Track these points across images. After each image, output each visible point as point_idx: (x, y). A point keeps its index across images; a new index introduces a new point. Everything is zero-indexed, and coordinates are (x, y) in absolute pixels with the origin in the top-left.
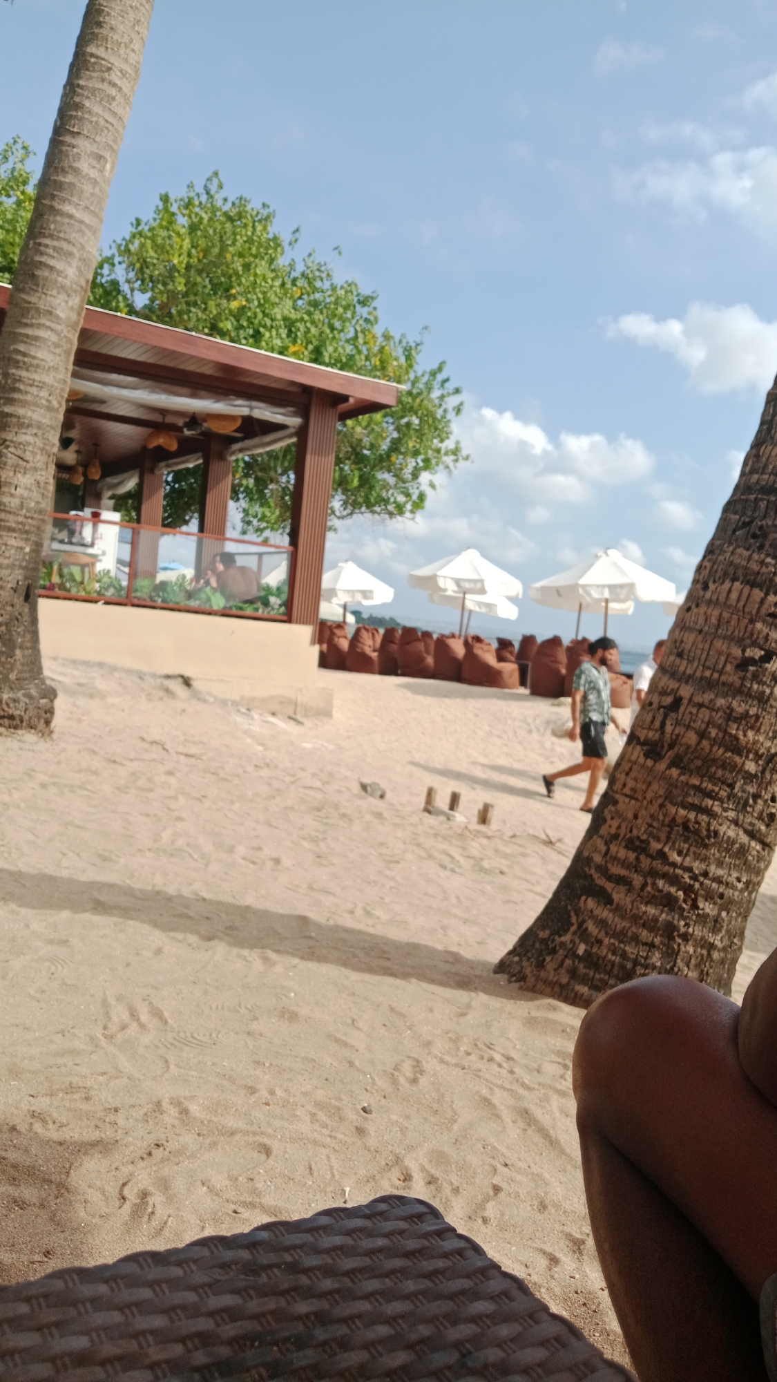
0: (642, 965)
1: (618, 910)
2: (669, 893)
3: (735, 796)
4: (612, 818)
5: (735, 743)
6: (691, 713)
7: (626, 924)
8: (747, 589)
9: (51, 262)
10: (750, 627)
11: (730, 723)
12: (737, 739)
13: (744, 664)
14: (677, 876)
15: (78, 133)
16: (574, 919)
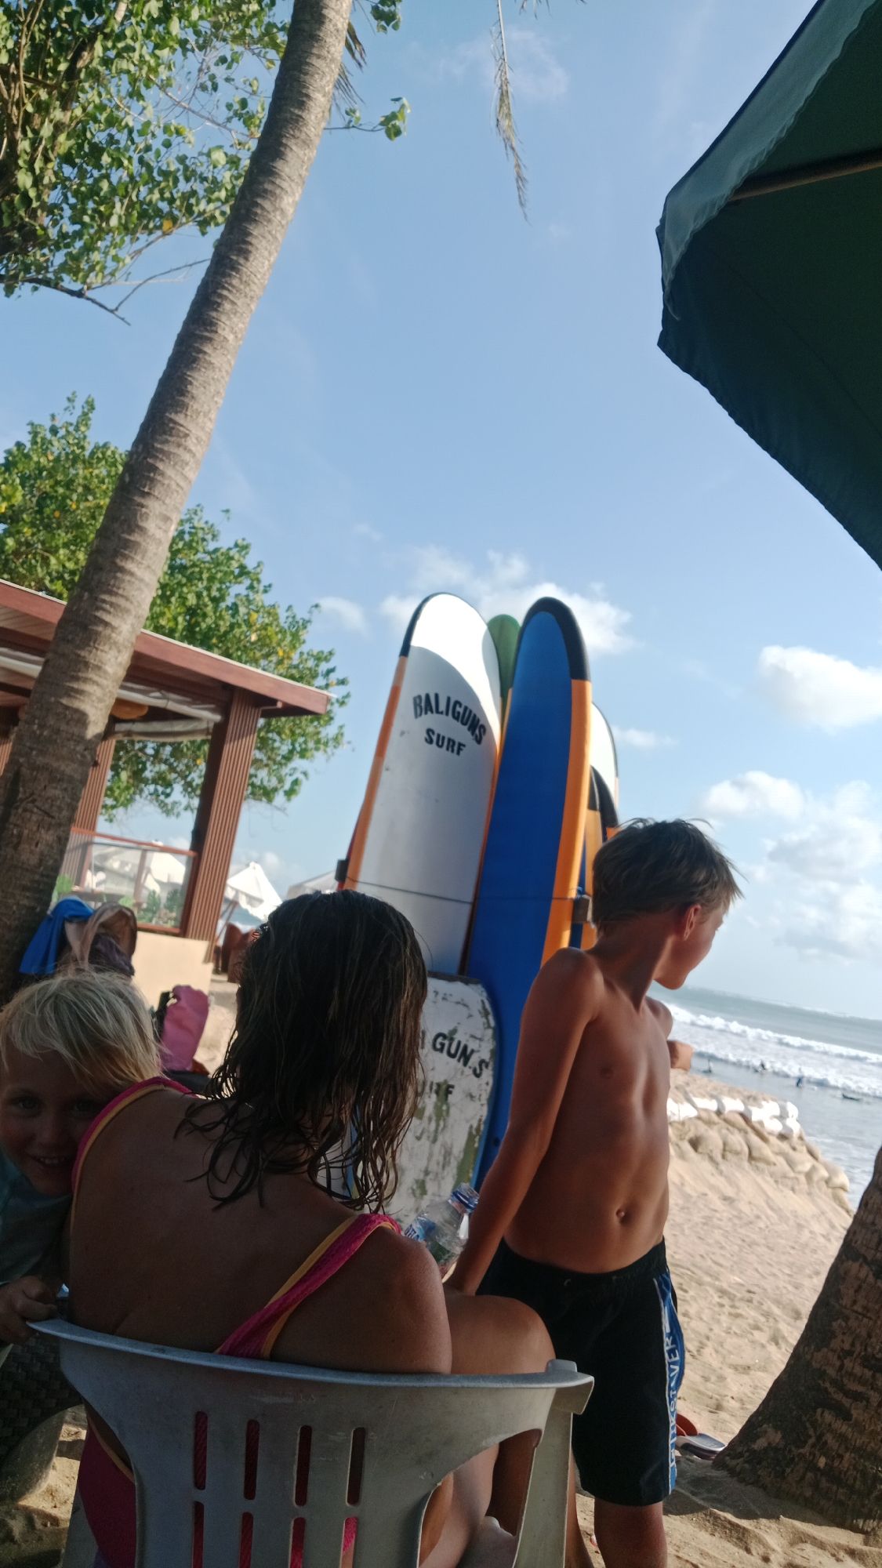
4: (844, 1334)
7: (865, 1439)
9: (107, 618)
15: (148, 494)
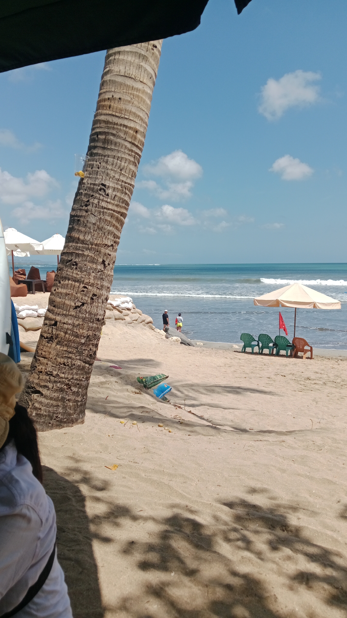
0: (55, 413)
1: (46, 397)
2: (61, 388)
3: (78, 351)
4: (39, 366)
5: (76, 334)
6: (61, 326)
7: (49, 401)
8: (73, 283)
10: (76, 295)
11: (74, 328)
12: (77, 333)
13: (76, 307)
14: (63, 381)
16: (30, 404)
